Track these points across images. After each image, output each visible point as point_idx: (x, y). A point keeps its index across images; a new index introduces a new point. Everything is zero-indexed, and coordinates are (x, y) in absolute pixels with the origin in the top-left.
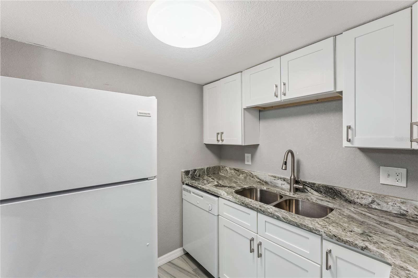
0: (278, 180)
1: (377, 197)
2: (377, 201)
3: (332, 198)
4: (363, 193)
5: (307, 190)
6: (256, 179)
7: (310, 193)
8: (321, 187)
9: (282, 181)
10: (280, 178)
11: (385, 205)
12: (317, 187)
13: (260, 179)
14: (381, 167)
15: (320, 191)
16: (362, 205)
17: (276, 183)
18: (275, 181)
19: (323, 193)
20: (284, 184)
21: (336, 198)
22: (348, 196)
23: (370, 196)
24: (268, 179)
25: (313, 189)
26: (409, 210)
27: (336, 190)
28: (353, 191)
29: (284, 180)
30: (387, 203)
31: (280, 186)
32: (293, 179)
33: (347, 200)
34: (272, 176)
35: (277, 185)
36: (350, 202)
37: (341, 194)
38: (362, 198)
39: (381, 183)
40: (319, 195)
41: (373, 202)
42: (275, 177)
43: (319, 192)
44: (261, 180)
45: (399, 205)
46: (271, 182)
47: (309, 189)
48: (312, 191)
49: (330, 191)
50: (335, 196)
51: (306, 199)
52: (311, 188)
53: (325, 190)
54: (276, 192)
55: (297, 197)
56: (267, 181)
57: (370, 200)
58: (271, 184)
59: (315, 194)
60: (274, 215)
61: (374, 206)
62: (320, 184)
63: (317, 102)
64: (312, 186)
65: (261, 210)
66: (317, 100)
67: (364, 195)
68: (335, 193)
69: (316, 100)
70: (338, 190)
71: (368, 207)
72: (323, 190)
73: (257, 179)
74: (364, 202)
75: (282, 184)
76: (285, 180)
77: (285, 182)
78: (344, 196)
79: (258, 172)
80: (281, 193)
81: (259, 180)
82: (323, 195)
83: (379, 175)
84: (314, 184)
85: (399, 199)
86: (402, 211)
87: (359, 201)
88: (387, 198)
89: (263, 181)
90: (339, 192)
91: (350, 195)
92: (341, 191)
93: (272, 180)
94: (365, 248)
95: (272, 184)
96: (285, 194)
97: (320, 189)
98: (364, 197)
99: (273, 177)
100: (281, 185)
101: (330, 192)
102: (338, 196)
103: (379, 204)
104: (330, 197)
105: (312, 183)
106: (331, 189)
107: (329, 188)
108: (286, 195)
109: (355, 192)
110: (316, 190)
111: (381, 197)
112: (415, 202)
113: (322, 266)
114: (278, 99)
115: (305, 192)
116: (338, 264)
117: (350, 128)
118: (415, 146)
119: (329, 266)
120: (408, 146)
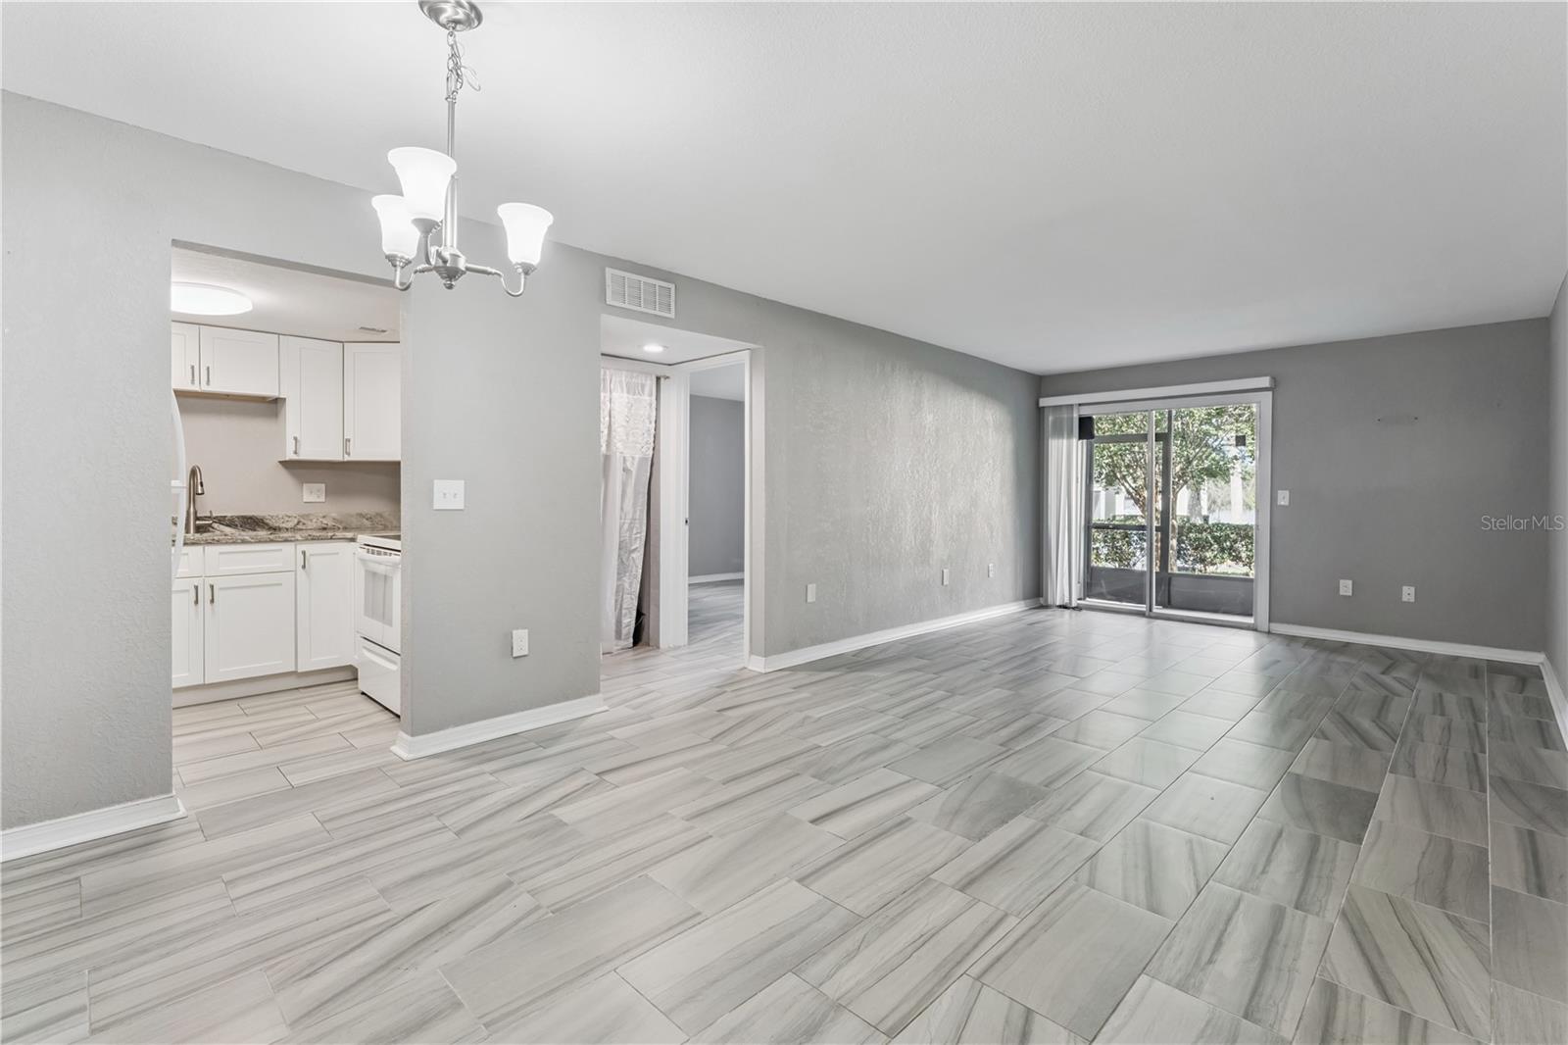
1: (302, 516)
2: (302, 521)
3: (252, 530)
4: (289, 515)
5: (213, 528)
7: (218, 530)
8: (236, 519)
11: (309, 523)
12: (228, 520)
14: (304, 484)
15: (233, 524)
16: (288, 529)
19: (237, 525)
21: (258, 529)
23: (296, 518)
25: (222, 523)
26: (328, 522)
27: (257, 519)
28: (277, 516)
30: (311, 520)
32: (193, 512)
33: (271, 527)
36: (274, 529)
37: (263, 522)
38: (287, 523)
39: (305, 500)
40: (232, 528)
41: (299, 523)
45: (320, 519)
47: (215, 525)
48: (222, 527)
49: (249, 521)
50: (257, 527)
52: (218, 522)
53: (240, 522)
57: (296, 521)
59: (226, 529)
61: (300, 527)
62: (235, 516)
64: (221, 520)
66: (228, 397)
67: (289, 517)
68: (253, 522)
69: (226, 395)
70: (259, 518)
71: (294, 529)
74: (290, 525)
78: (267, 524)
82: (240, 528)
83: (303, 493)
84: (225, 517)
85: (321, 514)
86: (323, 525)
87: (284, 525)
88: (311, 516)
90: (260, 521)
91: (274, 522)
92: (262, 519)
94: (335, 537)
97: (234, 521)
98: (290, 521)
101: (248, 523)
102: (257, 524)
103: (304, 524)
104: (248, 527)
105: (221, 516)
106: (250, 519)
107: (247, 518)
109: (280, 516)
110: (227, 525)
111: (307, 516)
112: (334, 515)
113: (296, 571)
114: (196, 388)
115: (209, 531)
116: (312, 561)
117: (296, 439)
118: (347, 458)
119: (304, 567)
120: (339, 458)
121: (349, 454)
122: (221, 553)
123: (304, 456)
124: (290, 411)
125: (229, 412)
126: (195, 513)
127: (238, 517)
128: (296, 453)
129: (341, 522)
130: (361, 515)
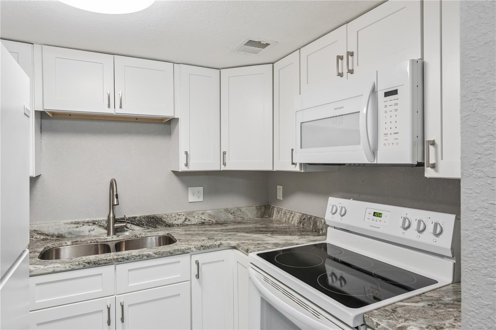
0: (84, 226)
1: (188, 214)
2: (188, 218)
3: (154, 228)
4: (179, 214)
5: (127, 228)
6: (35, 237)
7: (131, 229)
8: (143, 219)
9: (90, 225)
10: (86, 223)
11: (193, 219)
12: (138, 220)
13: (47, 233)
14: (189, 188)
15: (142, 224)
16: (178, 225)
17: (80, 232)
18: (77, 229)
19: (145, 225)
20: (94, 229)
21: (158, 227)
22: (168, 220)
23: (184, 215)
24: (63, 230)
25: (134, 224)
26: (206, 219)
27: (158, 218)
28: (171, 215)
29: (93, 223)
30: (194, 217)
31: (87, 233)
32: (112, 217)
33: (167, 224)
34: (72, 223)
35: (82, 234)
36: (170, 226)
37: (162, 221)
38: (178, 219)
39: (189, 201)
40: (141, 229)
41: (186, 219)
42: (78, 223)
43: (141, 226)
44: (48, 236)
45: (200, 216)
46: (70, 233)
47: (129, 225)
48: (133, 226)
49: (152, 220)
50: (157, 225)
51: (134, 237)
52: (131, 223)
53: (147, 222)
54: (91, 243)
55: (123, 239)
56: (61, 233)
57: (184, 218)
58: (70, 236)
59: (136, 229)
60: (143, 256)
61: (186, 223)
62: (141, 217)
63: (137, 120)
64: (133, 221)
65: (123, 258)
66: (137, 119)
67: (179, 215)
68: (156, 221)
69: (135, 118)
70: (159, 217)
71: (182, 225)
72: (145, 222)
73: (38, 236)
74: (180, 222)
75: (90, 230)
76: (95, 224)
77: (95, 227)
78: (164, 222)
79: (38, 223)
80: (99, 241)
81: (42, 237)
82: (145, 227)
83: (188, 195)
84: (135, 218)
85: (201, 212)
86: (202, 220)
87: (176, 222)
88: (194, 214)
89: (52, 236)
90: (160, 220)
91: (169, 219)
92: (162, 217)
93: (71, 230)
94: (220, 245)
95: (72, 234)
96: (105, 241)
97: (142, 221)
98: (180, 217)
99: (75, 224)
100: (89, 232)
101: (151, 222)
102: (158, 223)
103: (189, 220)
104: (152, 227)
105: (132, 218)
106: (153, 218)
107: (150, 218)
108: (107, 240)
109: (173, 215)
110: (137, 225)
111: (191, 213)
112: (209, 212)
113: (191, 280)
114: (111, 111)
115: (124, 231)
116: (203, 268)
117: (186, 153)
118: (223, 168)
119: (198, 276)
120: (217, 168)
121: (225, 164)
122: (129, 270)
123: (193, 167)
124: (182, 128)
125: (138, 133)
126: (114, 217)
127: (144, 218)
128: (187, 165)
129: (214, 217)
130: (227, 210)
